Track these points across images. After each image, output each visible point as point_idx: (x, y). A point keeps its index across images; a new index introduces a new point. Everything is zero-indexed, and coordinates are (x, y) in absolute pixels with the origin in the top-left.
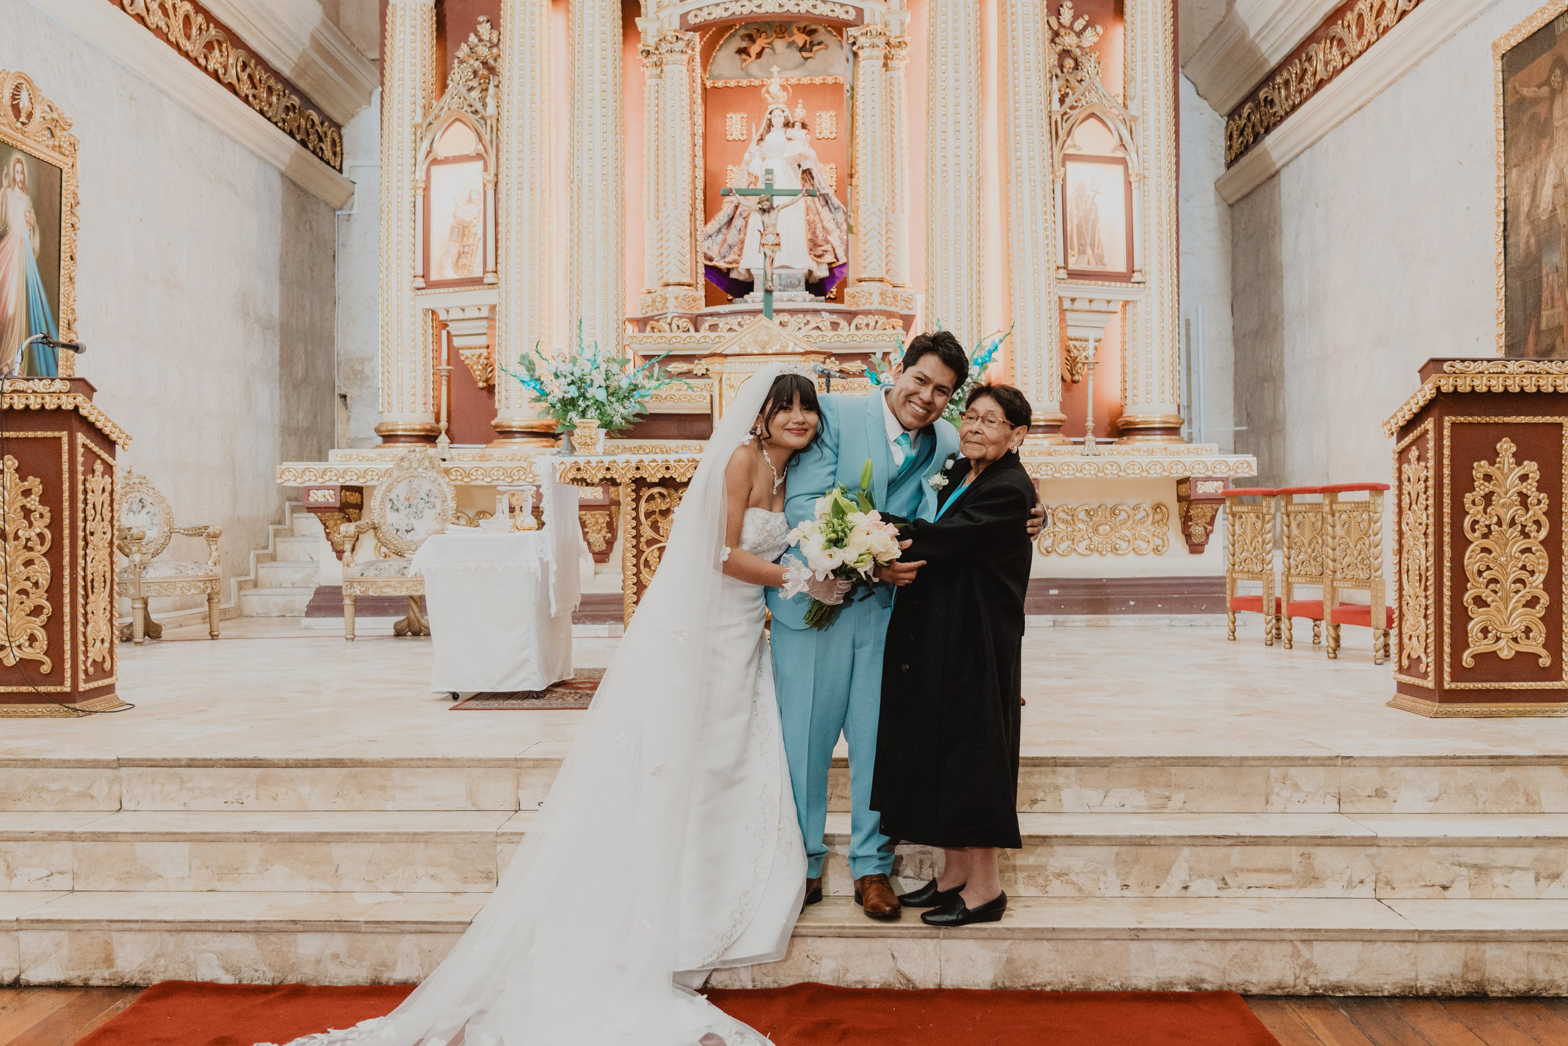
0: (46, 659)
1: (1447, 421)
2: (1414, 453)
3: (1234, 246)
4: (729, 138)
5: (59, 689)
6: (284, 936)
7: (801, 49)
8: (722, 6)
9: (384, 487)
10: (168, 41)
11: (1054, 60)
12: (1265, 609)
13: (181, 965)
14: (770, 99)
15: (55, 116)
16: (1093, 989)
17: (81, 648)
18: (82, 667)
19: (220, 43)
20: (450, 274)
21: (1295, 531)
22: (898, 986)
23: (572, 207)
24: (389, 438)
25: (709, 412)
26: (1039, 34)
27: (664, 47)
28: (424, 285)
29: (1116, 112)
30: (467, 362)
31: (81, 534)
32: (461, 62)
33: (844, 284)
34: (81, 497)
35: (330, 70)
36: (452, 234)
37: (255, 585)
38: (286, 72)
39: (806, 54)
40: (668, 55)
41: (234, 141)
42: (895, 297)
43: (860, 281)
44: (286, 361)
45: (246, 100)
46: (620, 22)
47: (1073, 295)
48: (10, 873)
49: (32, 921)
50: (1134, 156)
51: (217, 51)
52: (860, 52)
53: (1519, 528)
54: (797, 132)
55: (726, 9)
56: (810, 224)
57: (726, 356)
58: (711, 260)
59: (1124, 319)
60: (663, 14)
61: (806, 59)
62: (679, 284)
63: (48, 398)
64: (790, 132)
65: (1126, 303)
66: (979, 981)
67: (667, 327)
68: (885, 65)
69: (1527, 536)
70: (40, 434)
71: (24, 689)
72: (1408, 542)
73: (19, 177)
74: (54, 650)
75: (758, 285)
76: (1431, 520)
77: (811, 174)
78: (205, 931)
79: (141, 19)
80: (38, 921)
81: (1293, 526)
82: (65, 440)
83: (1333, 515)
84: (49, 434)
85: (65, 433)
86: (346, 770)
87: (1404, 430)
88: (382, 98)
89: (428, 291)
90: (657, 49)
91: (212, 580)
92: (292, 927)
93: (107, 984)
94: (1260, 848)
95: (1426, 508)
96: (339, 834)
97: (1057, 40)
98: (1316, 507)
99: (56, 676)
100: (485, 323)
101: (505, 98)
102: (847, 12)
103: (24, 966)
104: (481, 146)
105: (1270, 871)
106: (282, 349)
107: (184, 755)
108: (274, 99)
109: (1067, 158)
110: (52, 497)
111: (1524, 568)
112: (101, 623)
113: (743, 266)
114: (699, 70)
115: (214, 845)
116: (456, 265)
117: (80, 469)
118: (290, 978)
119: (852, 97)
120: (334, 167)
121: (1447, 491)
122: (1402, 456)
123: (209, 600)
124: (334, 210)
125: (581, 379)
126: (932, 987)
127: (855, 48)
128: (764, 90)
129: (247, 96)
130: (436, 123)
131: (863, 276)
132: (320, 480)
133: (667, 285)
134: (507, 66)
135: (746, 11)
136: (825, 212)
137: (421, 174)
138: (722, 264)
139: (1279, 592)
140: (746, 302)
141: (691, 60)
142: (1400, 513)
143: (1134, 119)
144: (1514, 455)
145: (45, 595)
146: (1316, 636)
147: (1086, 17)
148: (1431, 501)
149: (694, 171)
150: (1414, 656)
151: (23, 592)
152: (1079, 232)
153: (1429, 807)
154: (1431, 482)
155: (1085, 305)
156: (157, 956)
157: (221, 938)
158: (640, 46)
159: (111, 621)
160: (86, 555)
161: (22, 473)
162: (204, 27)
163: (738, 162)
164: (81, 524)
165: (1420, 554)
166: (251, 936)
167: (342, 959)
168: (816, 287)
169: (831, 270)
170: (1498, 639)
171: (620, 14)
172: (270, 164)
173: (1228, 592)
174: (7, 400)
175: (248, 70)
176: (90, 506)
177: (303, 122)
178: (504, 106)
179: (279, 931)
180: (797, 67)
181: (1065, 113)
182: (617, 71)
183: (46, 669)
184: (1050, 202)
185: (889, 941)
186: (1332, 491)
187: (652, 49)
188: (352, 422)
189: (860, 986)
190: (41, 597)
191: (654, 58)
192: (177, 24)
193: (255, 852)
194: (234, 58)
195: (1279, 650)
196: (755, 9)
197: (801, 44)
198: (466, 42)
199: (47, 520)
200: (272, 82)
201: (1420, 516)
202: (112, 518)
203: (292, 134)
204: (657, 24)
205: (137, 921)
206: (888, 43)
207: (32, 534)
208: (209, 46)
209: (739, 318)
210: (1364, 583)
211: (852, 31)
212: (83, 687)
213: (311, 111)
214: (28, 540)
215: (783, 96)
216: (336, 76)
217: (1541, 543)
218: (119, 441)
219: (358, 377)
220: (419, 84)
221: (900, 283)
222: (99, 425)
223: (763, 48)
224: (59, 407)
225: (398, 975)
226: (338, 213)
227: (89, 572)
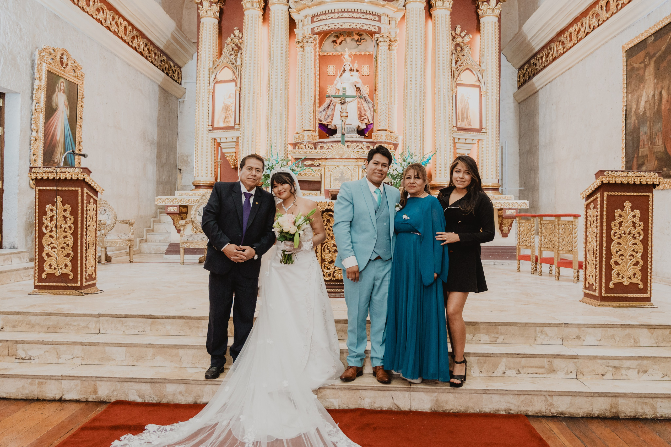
0: (71, 274)
1: (605, 194)
2: (592, 206)
3: (520, 119)
4: (329, 74)
5: (76, 285)
6: (161, 384)
7: (357, 41)
8: (327, 25)
9: (196, 207)
10: (118, 36)
11: (453, 47)
12: (531, 260)
13: (123, 394)
14: (344, 60)
15: (76, 65)
16: (469, 412)
17: (84, 269)
18: (84, 277)
19: (137, 37)
20: (222, 125)
21: (544, 231)
22: (394, 409)
23: (269, 100)
24: (197, 186)
25: (320, 180)
26: (448, 38)
27: (305, 40)
28: (212, 129)
29: (477, 68)
30: (227, 158)
31: (85, 226)
32: (228, 44)
33: (372, 131)
34: (85, 212)
35: (178, 47)
36: (223, 110)
37: (146, 241)
38: (162, 47)
39: (358, 43)
40: (307, 44)
41: (142, 73)
42: (391, 137)
43: (378, 130)
44: (159, 156)
45: (146, 58)
46: (289, 31)
47: (459, 137)
48: (58, 356)
49: (67, 376)
50: (483, 85)
51: (136, 40)
52: (380, 44)
53: (632, 235)
54: (355, 73)
55: (329, 27)
56: (359, 109)
57: (327, 159)
58: (321, 121)
59: (478, 146)
60: (304, 28)
61: (358, 45)
62: (309, 131)
63: (73, 175)
64: (352, 73)
65: (479, 140)
66: (425, 408)
67: (304, 147)
68: (389, 48)
69: (635, 238)
70: (70, 188)
71: (62, 284)
72: (589, 239)
73: (62, 88)
74: (74, 270)
75: (339, 130)
76: (599, 232)
77: (359, 89)
78: (132, 382)
79: (108, 28)
80: (69, 376)
81: (543, 229)
82: (80, 191)
83: (559, 226)
84: (74, 189)
85: (80, 188)
86: (184, 320)
87: (588, 197)
88: (197, 58)
89: (213, 131)
90: (302, 41)
91: (131, 241)
92: (164, 381)
93: (95, 400)
94: (532, 359)
95: (597, 227)
96: (182, 345)
97: (454, 40)
98: (552, 222)
99: (75, 280)
100: (234, 143)
101: (244, 59)
102: (375, 28)
103: (64, 393)
104: (234, 77)
105: (536, 367)
106: (157, 152)
107: (124, 313)
108: (157, 57)
109: (457, 85)
110: (74, 212)
111: (634, 250)
112: (92, 260)
113: (333, 124)
114: (318, 49)
115: (135, 348)
116: (224, 122)
117: (85, 202)
118: (163, 400)
119: (376, 61)
120: (178, 83)
121: (605, 220)
122: (588, 206)
123: (129, 248)
124: (178, 99)
125: (272, 167)
126: (407, 410)
127: (378, 42)
128: (342, 57)
129: (147, 56)
130: (218, 68)
131: (379, 129)
132: (172, 203)
133: (304, 131)
134: (245, 47)
135: (336, 27)
136: (365, 104)
137: (211, 87)
138: (325, 123)
139: (537, 254)
140: (334, 137)
141: (315, 45)
142: (586, 228)
143: (484, 70)
144: (631, 207)
145: (71, 249)
146: (551, 270)
147: (466, 31)
148: (598, 224)
149: (315, 88)
150: (591, 283)
151: (63, 248)
152: (462, 113)
153: (597, 343)
154: (599, 217)
155: (464, 141)
156: (114, 391)
157: (138, 384)
158: (296, 40)
159: (95, 259)
160: (86, 234)
161: (63, 203)
162: (132, 30)
163: (332, 84)
164: (85, 223)
165: (594, 244)
166: (149, 384)
167: (183, 393)
168: (361, 132)
169: (367, 126)
170: (623, 277)
171: (288, 28)
172: (155, 82)
173: (517, 253)
174: (59, 175)
175: (147, 47)
176: (88, 216)
177: (167, 66)
178: (244, 62)
179: (159, 383)
180: (355, 48)
181: (457, 68)
182: (287, 49)
183: (71, 277)
184: (451, 101)
185: (391, 392)
186: (558, 216)
187: (300, 41)
188: (183, 179)
189: (379, 409)
190: (70, 250)
191: (301, 44)
192: (122, 29)
193: (150, 351)
194: (142, 42)
195: (537, 276)
196: (340, 27)
197: (356, 39)
198: (230, 37)
199: (72, 221)
200: (156, 51)
201: (594, 230)
202: (96, 220)
203: (163, 71)
204: (303, 32)
205: (106, 377)
206: (390, 40)
207: (67, 226)
208: (133, 38)
209: (332, 144)
210: (571, 252)
211: (377, 35)
212: (84, 284)
213: (170, 62)
214: (65, 228)
215: (350, 59)
216: (180, 49)
217: (640, 241)
218: (100, 191)
219: (186, 162)
220: (211, 53)
221: (393, 131)
222: (92, 185)
223: (342, 41)
224: (78, 178)
225: (204, 400)
226: (179, 100)
227: (87, 241)
